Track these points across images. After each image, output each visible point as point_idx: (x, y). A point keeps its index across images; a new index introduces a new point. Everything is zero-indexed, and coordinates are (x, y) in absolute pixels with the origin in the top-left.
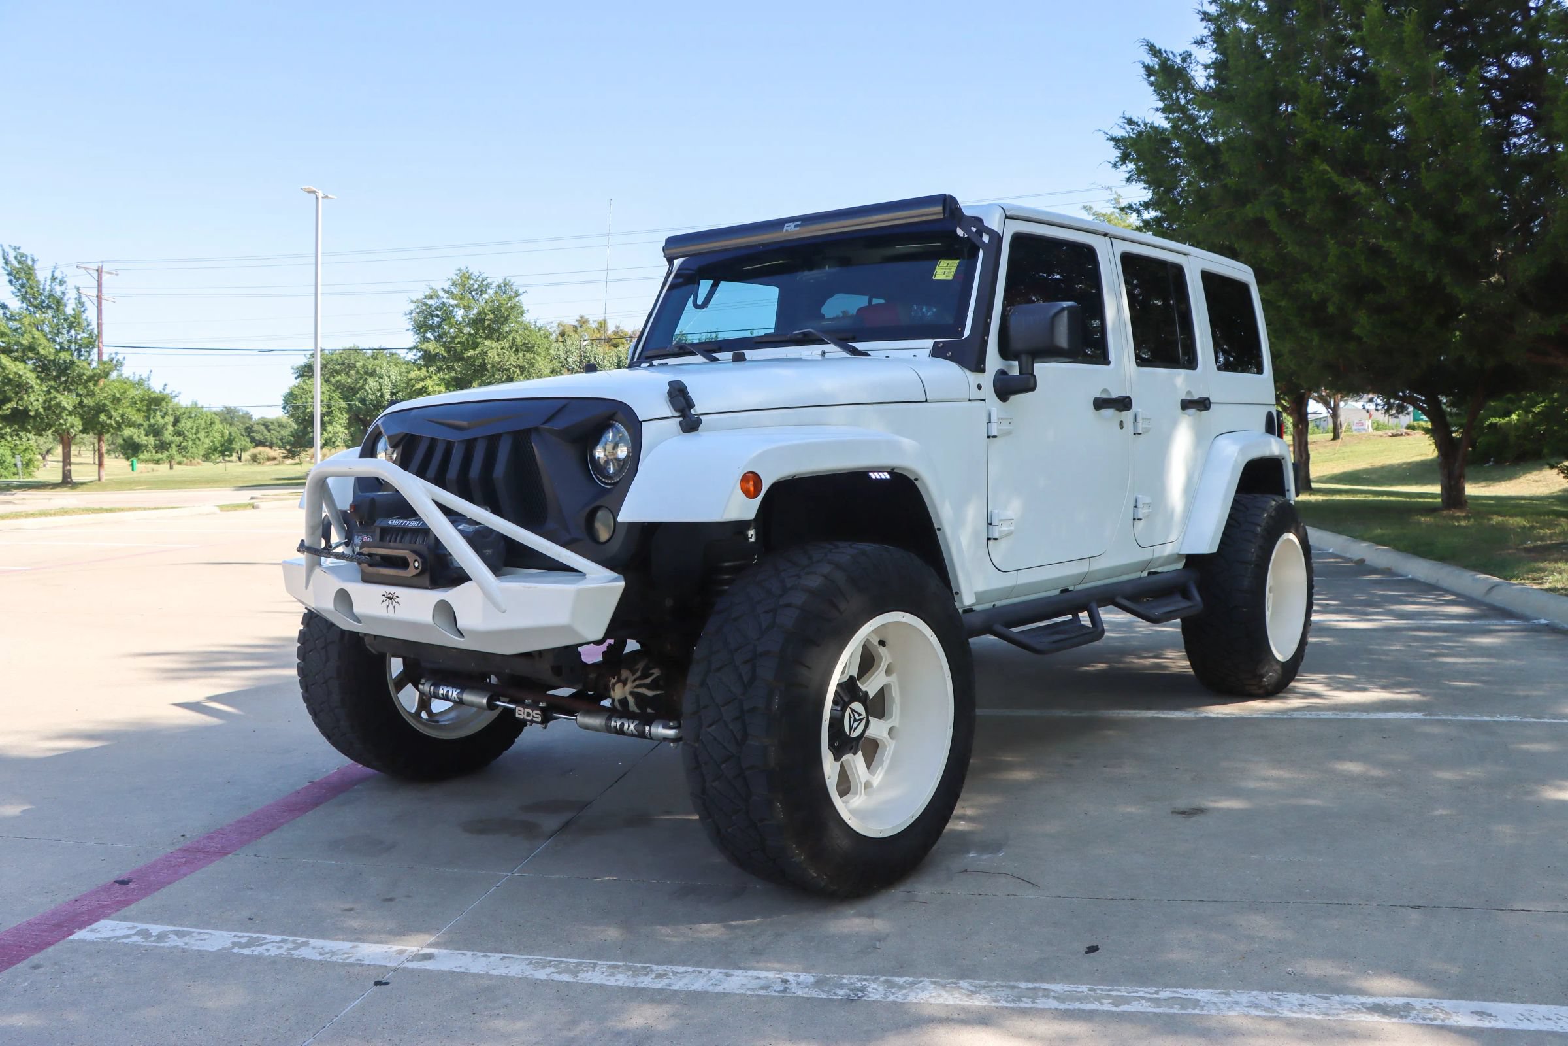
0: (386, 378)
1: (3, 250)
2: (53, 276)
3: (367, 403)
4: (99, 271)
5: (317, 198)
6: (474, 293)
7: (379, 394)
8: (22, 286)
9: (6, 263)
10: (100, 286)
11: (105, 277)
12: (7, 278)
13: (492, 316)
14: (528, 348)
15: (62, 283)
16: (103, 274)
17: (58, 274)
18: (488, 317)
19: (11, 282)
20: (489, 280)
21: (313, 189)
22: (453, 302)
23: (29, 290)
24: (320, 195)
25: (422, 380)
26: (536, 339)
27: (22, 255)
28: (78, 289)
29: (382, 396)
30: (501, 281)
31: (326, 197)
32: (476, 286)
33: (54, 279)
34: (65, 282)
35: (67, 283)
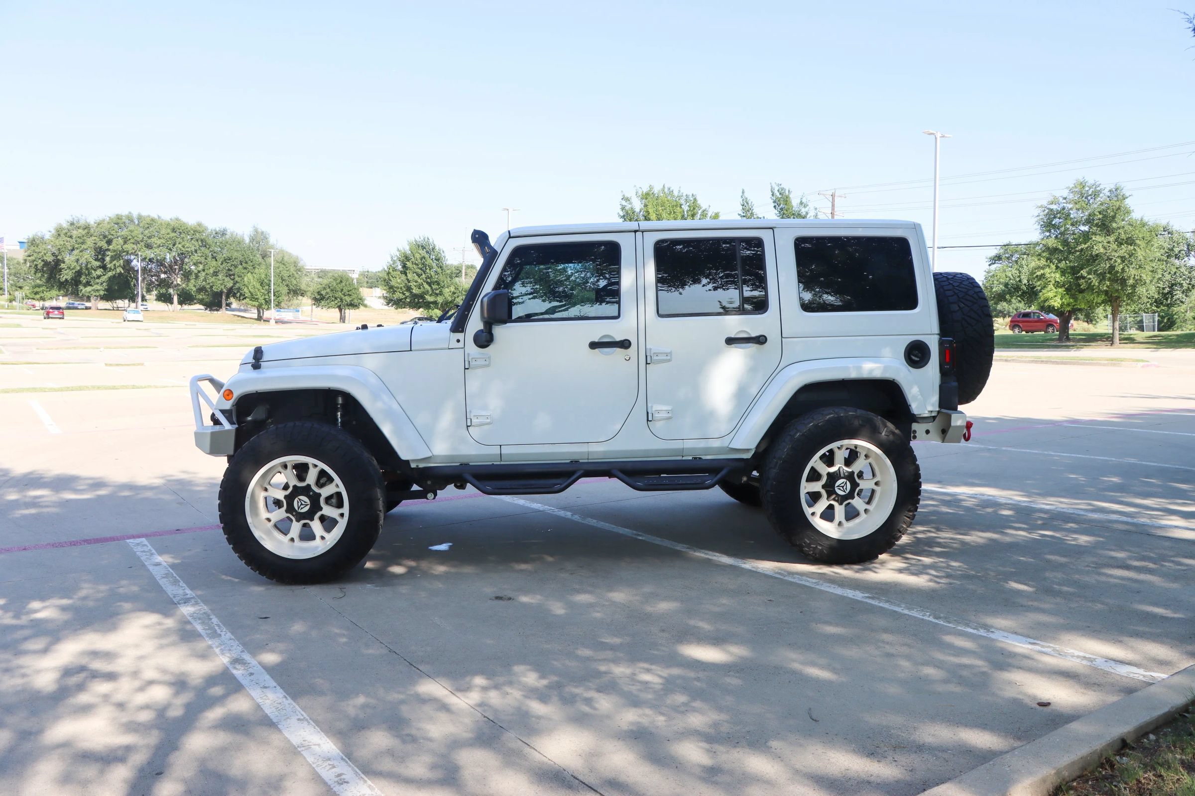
0: (1025, 267)
1: (772, 186)
2: (801, 201)
3: (1009, 286)
4: (833, 196)
5: (936, 138)
6: (1089, 198)
7: (1018, 279)
8: (782, 209)
9: (773, 195)
10: (833, 206)
11: (836, 199)
12: (773, 205)
13: (1100, 216)
14: (1130, 241)
15: (805, 207)
16: (836, 198)
17: (804, 201)
18: (1096, 218)
19: (775, 207)
20: (1102, 187)
21: (933, 132)
22: (1070, 206)
23: (785, 212)
24: (939, 135)
25: (1043, 268)
26: (1137, 234)
27: (782, 189)
28: (816, 209)
29: (1020, 281)
30: (1112, 187)
31: (943, 137)
32: (1090, 193)
33: (801, 203)
34: (808, 205)
35: (809, 206)
